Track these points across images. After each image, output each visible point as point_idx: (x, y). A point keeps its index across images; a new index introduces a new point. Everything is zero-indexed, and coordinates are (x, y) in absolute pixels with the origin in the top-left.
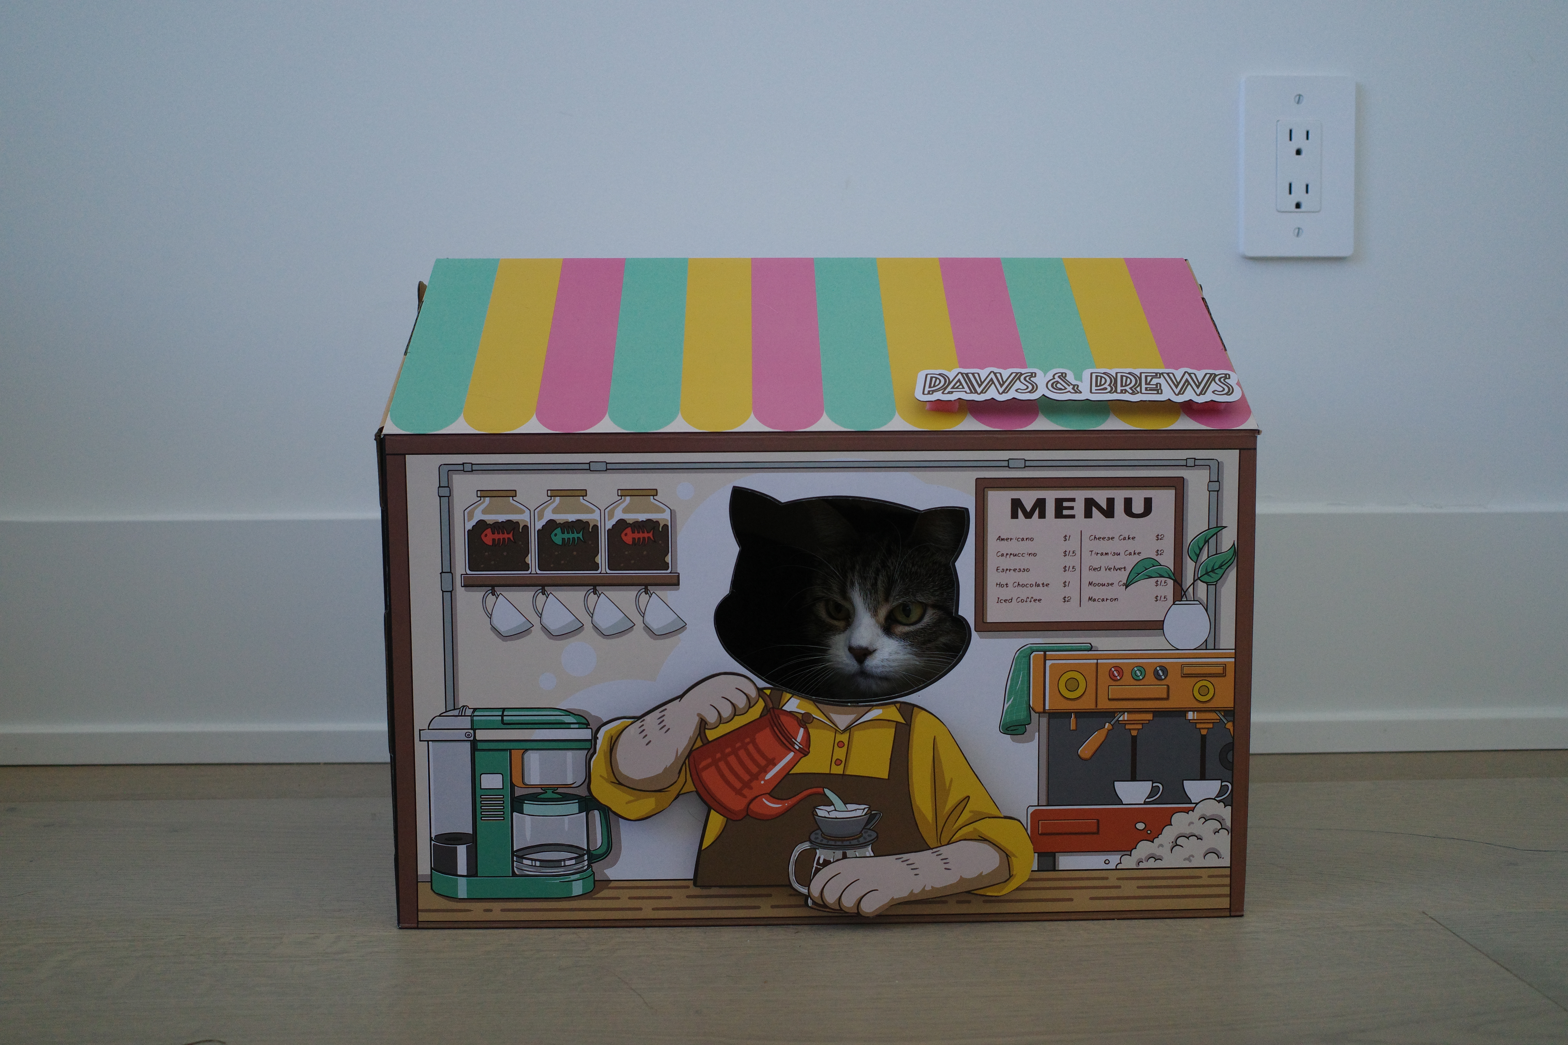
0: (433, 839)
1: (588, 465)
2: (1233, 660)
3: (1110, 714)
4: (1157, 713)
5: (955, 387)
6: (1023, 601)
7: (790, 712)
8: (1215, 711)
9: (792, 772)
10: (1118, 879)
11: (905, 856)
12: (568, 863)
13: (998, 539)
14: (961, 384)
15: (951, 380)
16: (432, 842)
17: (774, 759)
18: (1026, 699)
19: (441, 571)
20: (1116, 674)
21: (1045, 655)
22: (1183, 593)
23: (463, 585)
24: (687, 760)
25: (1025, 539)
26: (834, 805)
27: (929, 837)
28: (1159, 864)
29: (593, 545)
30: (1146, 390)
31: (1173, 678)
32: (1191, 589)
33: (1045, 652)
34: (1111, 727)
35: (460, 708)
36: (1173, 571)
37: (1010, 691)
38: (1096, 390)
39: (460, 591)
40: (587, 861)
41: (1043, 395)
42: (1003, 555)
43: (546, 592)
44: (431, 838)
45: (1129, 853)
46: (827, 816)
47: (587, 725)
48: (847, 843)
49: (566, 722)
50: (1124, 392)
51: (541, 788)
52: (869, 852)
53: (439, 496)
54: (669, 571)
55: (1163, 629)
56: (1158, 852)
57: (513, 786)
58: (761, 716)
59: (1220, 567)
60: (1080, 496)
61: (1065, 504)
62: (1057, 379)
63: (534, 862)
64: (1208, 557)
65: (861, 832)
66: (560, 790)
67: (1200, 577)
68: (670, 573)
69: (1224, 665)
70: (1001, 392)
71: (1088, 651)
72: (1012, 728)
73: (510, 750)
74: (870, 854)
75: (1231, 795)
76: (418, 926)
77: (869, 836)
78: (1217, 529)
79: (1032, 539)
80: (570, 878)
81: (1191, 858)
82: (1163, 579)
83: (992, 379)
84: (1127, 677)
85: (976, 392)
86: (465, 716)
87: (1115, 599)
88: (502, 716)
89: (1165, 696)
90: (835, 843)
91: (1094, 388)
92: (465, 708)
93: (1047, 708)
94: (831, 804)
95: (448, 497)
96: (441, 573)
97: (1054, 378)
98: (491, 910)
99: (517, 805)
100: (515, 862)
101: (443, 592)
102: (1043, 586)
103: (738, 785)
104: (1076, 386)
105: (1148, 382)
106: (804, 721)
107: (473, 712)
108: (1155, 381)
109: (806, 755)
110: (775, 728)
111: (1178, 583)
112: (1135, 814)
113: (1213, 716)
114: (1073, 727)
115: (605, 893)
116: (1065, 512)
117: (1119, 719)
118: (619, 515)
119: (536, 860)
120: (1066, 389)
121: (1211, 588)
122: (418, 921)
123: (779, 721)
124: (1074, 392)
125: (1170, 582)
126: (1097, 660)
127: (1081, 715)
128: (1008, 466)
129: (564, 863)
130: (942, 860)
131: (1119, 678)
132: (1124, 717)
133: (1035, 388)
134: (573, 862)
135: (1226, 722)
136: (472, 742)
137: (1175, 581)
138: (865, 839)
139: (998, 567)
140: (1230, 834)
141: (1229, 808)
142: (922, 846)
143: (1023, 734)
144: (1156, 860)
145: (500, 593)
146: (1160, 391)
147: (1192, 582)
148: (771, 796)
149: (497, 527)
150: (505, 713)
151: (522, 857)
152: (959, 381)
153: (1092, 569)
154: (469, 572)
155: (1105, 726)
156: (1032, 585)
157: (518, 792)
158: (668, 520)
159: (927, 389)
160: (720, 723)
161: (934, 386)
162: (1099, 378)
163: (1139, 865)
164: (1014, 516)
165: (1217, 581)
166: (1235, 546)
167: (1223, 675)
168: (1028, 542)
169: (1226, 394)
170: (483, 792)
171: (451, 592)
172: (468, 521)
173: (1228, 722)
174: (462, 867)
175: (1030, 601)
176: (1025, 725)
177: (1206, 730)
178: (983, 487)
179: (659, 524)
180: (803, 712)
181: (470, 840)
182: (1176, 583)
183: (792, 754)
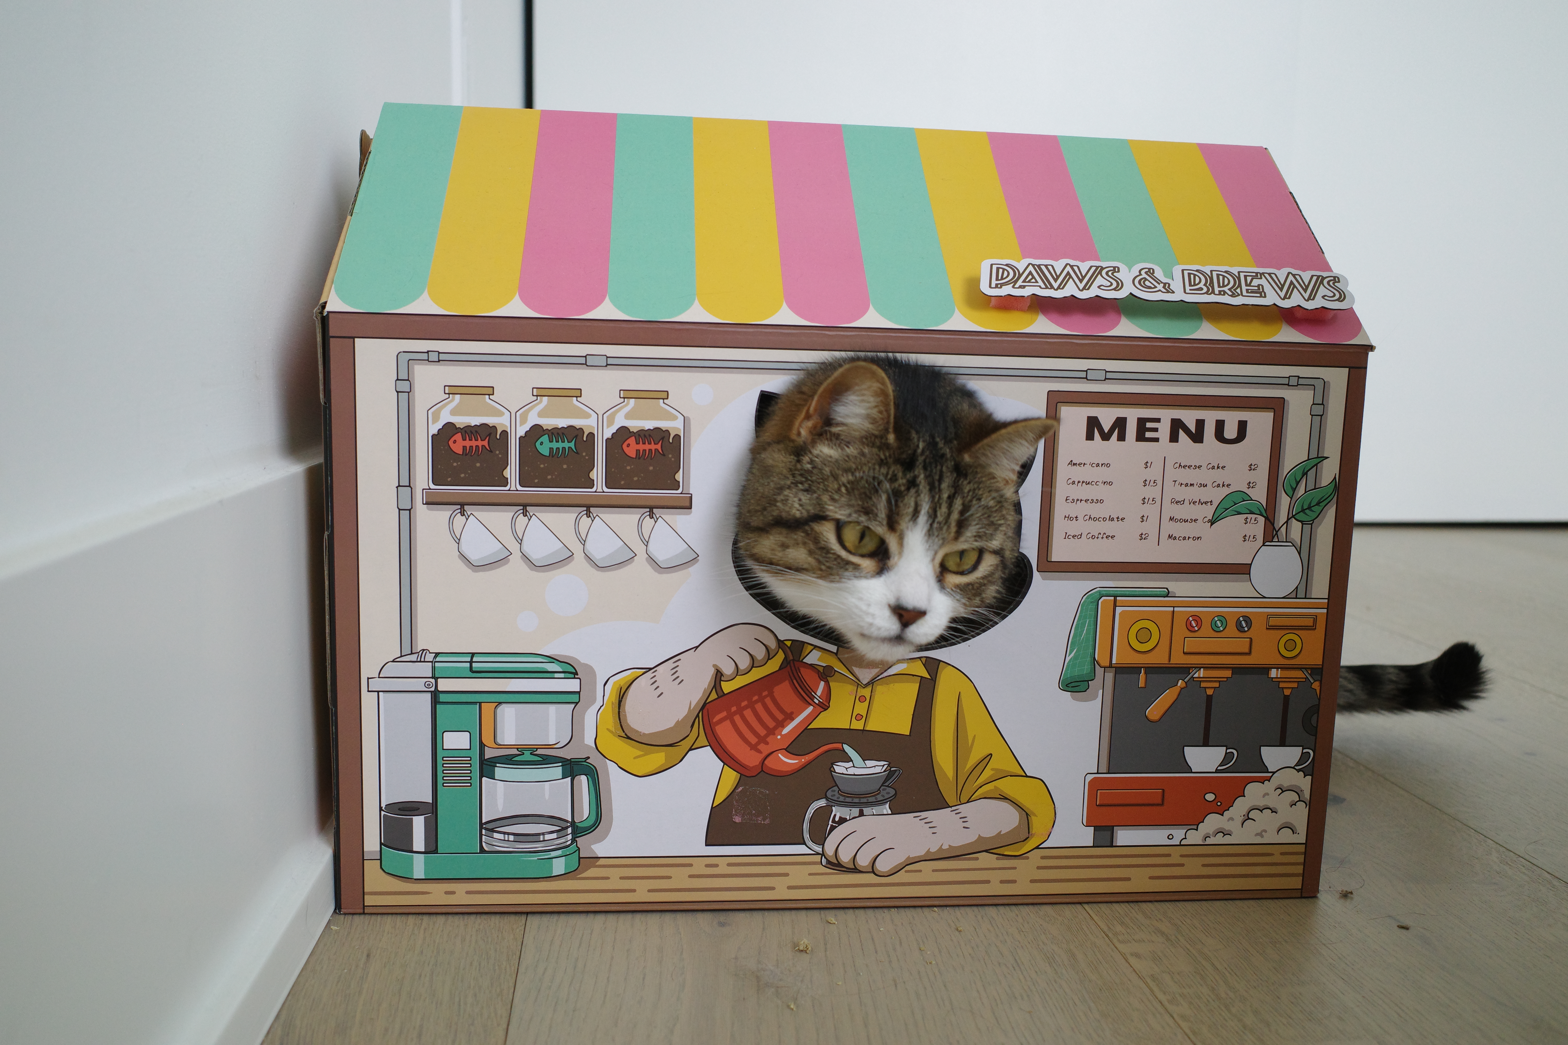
0: (383, 808)
1: (585, 358)
2: (1325, 611)
3: (1184, 670)
4: (1237, 670)
5: (1027, 280)
6: (1093, 537)
7: (811, 665)
8: (1301, 669)
9: (809, 728)
10: (1182, 856)
11: (924, 814)
12: (547, 837)
13: (1069, 464)
14: (1033, 277)
15: (1021, 273)
16: (382, 812)
17: (792, 713)
18: (1091, 650)
19: (397, 485)
20: (1194, 624)
21: (1115, 601)
22: (1275, 533)
23: (424, 503)
24: (701, 713)
25: (1100, 465)
26: (852, 761)
27: (949, 795)
28: (1227, 840)
29: (587, 458)
30: (1247, 293)
31: (1258, 630)
32: (1283, 529)
33: (1115, 597)
34: (1184, 685)
35: (419, 653)
36: (1265, 508)
37: (1072, 643)
38: (1190, 290)
39: (421, 509)
40: (571, 835)
41: (1131, 293)
42: (1073, 483)
43: (528, 514)
44: (381, 809)
45: (1195, 827)
46: (845, 772)
47: (574, 674)
48: (865, 800)
49: (549, 670)
50: (1222, 293)
51: (517, 749)
52: (886, 809)
53: (397, 391)
54: (680, 491)
55: (1250, 574)
56: (1227, 826)
57: (482, 746)
58: (781, 668)
59: (1318, 504)
60: (1166, 415)
61: (1149, 425)
62: (1144, 275)
63: (506, 836)
64: (1306, 492)
65: (879, 790)
66: (539, 752)
67: (1296, 514)
68: (681, 493)
69: (1315, 617)
70: (1081, 289)
71: (1164, 597)
72: (1073, 684)
73: (480, 703)
74: (887, 812)
75: (1312, 763)
76: (364, 912)
77: (888, 793)
78: (1316, 460)
79: (1108, 465)
80: (550, 854)
81: (1263, 833)
82: (1254, 516)
83: (1068, 273)
84: (1206, 629)
85: (1052, 287)
86: (424, 662)
87: (1198, 538)
88: (471, 662)
89: (1247, 650)
90: (852, 800)
91: (1188, 288)
92: (425, 652)
93: (1114, 661)
94: (850, 760)
95: (408, 392)
96: (397, 487)
97: (1140, 274)
98: (453, 893)
99: (487, 767)
100: (483, 836)
101: (400, 510)
102: (1118, 521)
103: (753, 740)
104: (1167, 285)
105: (1248, 283)
106: (825, 674)
107: (435, 657)
108: (1256, 282)
109: (826, 710)
110: (795, 681)
111: (1270, 521)
112: (1205, 783)
113: (1299, 674)
114: (1142, 684)
115: (592, 872)
116: (1148, 435)
117: (1194, 676)
118: (620, 421)
119: (509, 834)
120: (1156, 287)
121: (1307, 528)
122: (364, 906)
123: (799, 674)
124: (1165, 291)
125: (1261, 520)
126: (1174, 607)
127: (1151, 670)
128: (1086, 378)
129: (544, 838)
130: (960, 818)
131: (1196, 629)
132: (1199, 674)
133: (1119, 286)
134: (554, 836)
135: (1312, 682)
136: (433, 693)
137: (1267, 518)
138: (883, 796)
139: (1067, 497)
140: (1308, 806)
141: (1309, 778)
142: (941, 804)
143: (1085, 691)
144: (1224, 835)
145: (471, 514)
146: (1263, 293)
147: (1286, 520)
148: (788, 752)
149: (470, 432)
150: (474, 659)
151: (492, 830)
152: (1030, 273)
153: (1175, 502)
154: (432, 486)
155: (1177, 683)
156: (1105, 519)
157: (489, 754)
158: (680, 430)
159: (994, 282)
160: (737, 675)
161: (1002, 279)
162: (1192, 276)
163: (1205, 840)
164: (1090, 437)
165: (1313, 520)
166: (1336, 480)
167: (1312, 628)
168: (1104, 468)
169: (1338, 300)
170: (446, 754)
171: (410, 510)
172: (433, 423)
173: (1315, 681)
174: (419, 842)
175: (1102, 538)
176: (1088, 681)
177: (1290, 690)
178: (1056, 400)
179: (670, 434)
180: (824, 665)
181: (431, 810)
182: (1267, 521)
183: (811, 708)
